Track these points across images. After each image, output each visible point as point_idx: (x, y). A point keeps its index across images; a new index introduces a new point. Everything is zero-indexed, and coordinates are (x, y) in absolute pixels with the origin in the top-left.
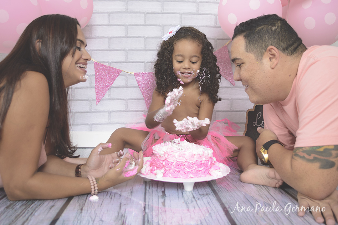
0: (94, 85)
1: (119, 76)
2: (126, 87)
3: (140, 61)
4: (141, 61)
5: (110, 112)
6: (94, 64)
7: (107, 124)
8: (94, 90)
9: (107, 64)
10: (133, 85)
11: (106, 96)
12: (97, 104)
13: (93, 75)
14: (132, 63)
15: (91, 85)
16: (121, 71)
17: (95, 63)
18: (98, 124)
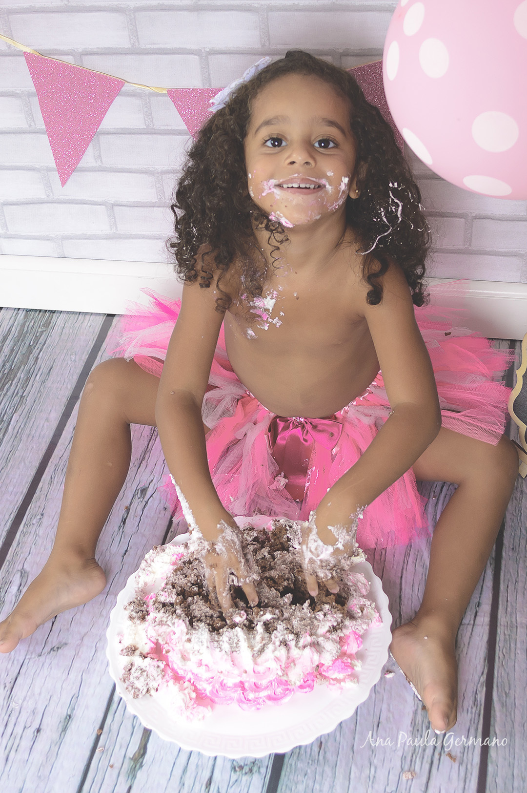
0: (41, 124)
1: (118, 100)
2: (150, 131)
3: (182, 46)
4: (188, 47)
5: (112, 207)
6: (23, 59)
7: (109, 237)
8: (45, 139)
9: (69, 60)
10: (169, 128)
11: (88, 159)
12: (64, 182)
13: (30, 95)
14: (157, 54)
15: (33, 124)
16: (121, 83)
17: (26, 54)
18: (80, 239)
